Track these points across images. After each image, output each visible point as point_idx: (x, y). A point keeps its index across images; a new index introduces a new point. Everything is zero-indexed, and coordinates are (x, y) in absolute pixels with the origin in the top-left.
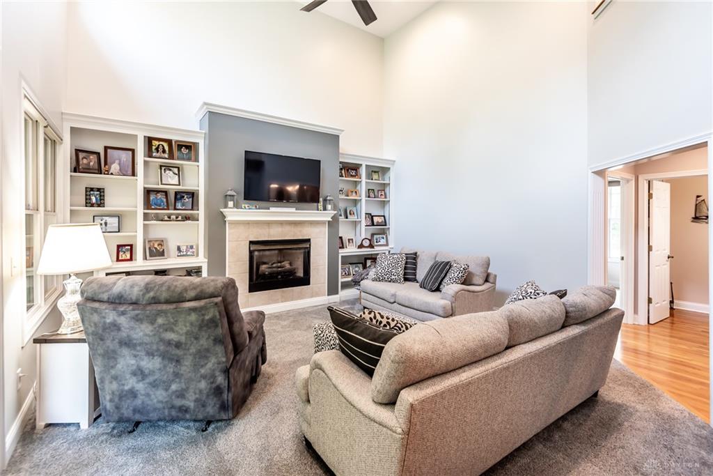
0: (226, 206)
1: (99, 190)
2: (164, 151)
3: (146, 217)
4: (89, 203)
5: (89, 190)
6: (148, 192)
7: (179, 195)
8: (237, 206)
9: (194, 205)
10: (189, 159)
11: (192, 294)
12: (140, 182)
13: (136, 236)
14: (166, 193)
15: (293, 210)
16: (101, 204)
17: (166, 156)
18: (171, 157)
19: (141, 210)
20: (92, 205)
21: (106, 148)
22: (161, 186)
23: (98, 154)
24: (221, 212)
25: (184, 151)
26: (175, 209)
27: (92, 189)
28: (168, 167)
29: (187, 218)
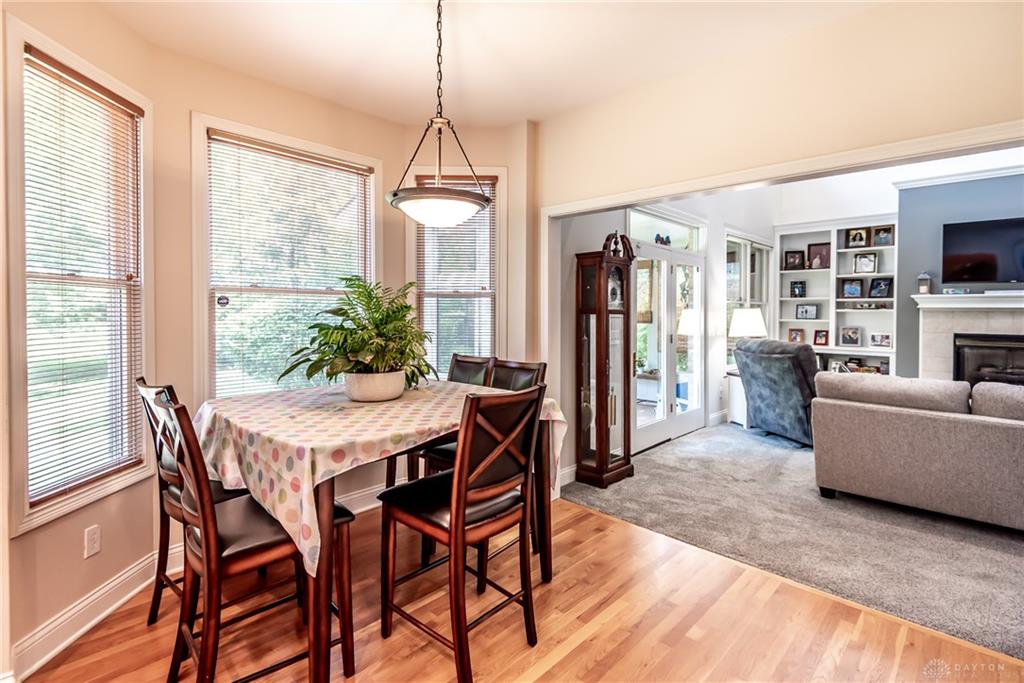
0: (918, 292)
1: (801, 283)
2: (861, 239)
3: (839, 305)
4: (793, 295)
5: (794, 284)
6: (842, 283)
7: (875, 282)
8: (931, 291)
9: (890, 294)
10: (887, 243)
12: (832, 273)
13: (828, 323)
14: (861, 281)
16: (803, 294)
17: (863, 243)
18: (868, 244)
19: (833, 300)
20: (796, 296)
21: (810, 246)
22: (854, 275)
23: (802, 253)
24: (913, 299)
25: (883, 235)
26: (870, 297)
27: (796, 283)
28: (864, 255)
29: (883, 306)
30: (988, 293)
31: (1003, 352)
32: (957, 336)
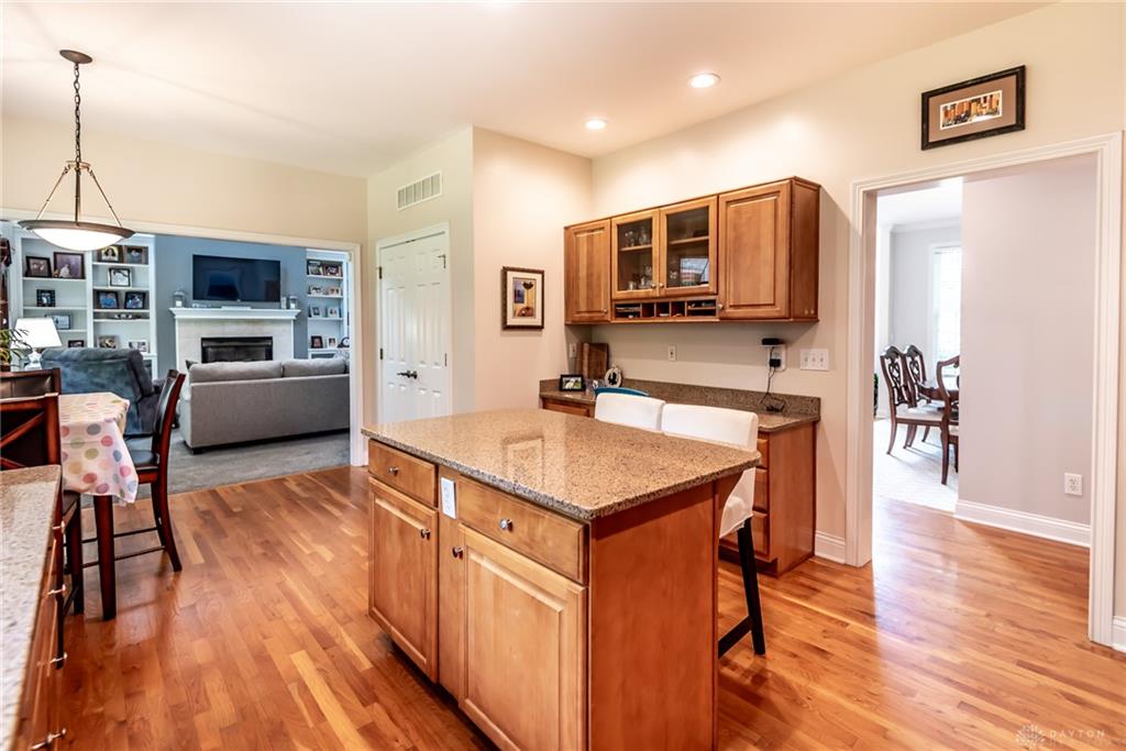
0: (174, 306)
1: (49, 292)
2: (114, 255)
3: (96, 316)
4: (40, 303)
5: (40, 293)
6: (97, 293)
7: (130, 295)
8: (185, 305)
9: (145, 305)
10: (139, 262)
11: (109, 356)
12: (89, 284)
13: (86, 333)
14: (116, 293)
15: (249, 309)
16: (52, 304)
17: (116, 259)
18: (121, 260)
19: (90, 310)
20: (44, 305)
21: (55, 254)
22: (110, 288)
23: (48, 260)
24: (171, 312)
25: (134, 254)
26: (125, 308)
27: (43, 291)
28: (118, 270)
29: (137, 317)
30: (224, 308)
31: (232, 349)
32: (203, 340)
